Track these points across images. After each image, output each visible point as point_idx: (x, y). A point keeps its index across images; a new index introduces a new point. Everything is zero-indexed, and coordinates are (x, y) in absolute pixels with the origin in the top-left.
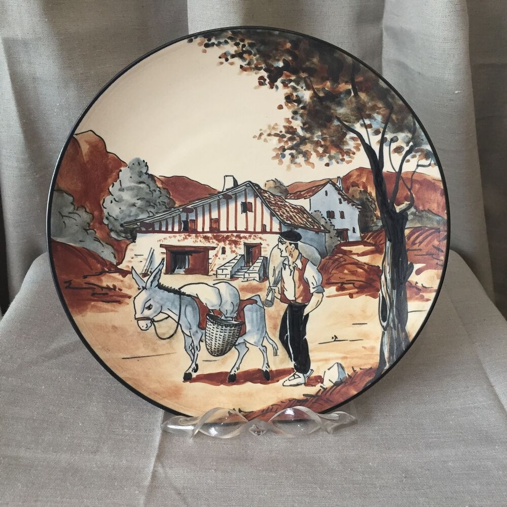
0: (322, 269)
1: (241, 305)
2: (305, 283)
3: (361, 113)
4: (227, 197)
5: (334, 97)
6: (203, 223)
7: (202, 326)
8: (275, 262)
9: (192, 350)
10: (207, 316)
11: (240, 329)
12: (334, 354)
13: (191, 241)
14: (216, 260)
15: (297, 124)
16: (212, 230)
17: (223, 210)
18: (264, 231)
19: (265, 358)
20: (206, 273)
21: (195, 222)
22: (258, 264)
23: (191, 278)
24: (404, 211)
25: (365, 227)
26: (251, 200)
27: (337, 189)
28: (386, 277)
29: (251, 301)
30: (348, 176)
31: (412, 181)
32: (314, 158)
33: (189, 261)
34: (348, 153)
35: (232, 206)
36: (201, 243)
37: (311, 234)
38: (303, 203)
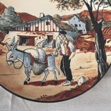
0: (74, 44)
1: (46, 57)
4: (41, 20)
7: (32, 64)
9: (28, 73)
10: (34, 60)
11: (46, 65)
12: (81, 73)
13: (28, 34)
14: (37, 41)
16: (36, 31)
18: (54, 31)
20: (34, 45)
22: (52, 42)
23: (28, 47)
24: (101, 23)
25: (88, 29)
26: (49, 21)
28: (97, 45)
30: (81, 13)
31: (102, 13)
32: (69, 8)
33: (27, 41)
34: (80, 6)
36: (32, 35)
37: (70, 32)
38: (67, 22)
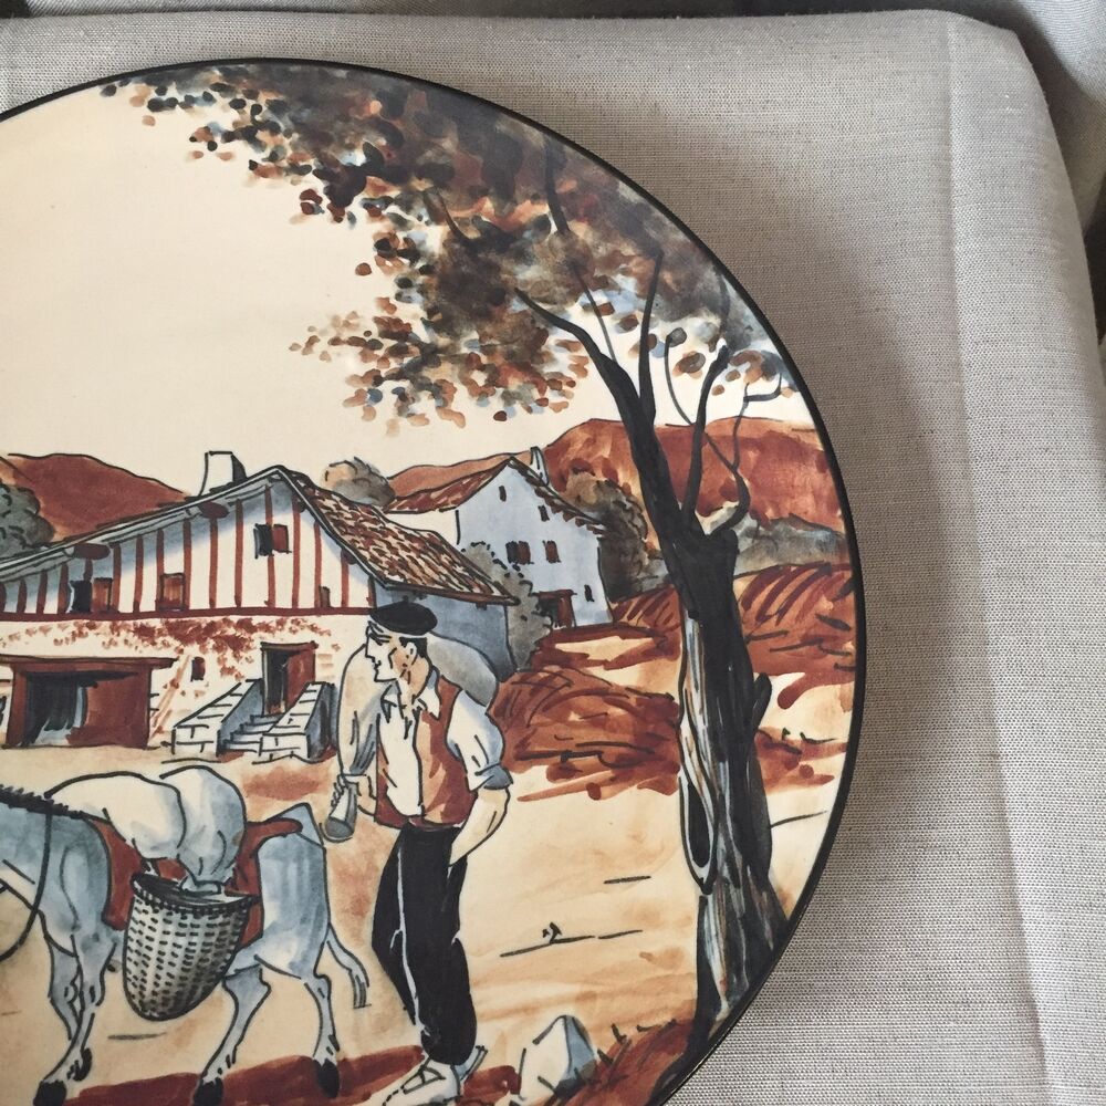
0: (502, 715)
1: (248, 841)
2: (450, 758)
3: (580, 275)
4: (213, 510)
5: (506, 240)
6: (136, 588)
7: (114, 916)
8: (359, 698)
9: (74, 1003)
10: (135, 880)
11: (245, 921)
12: (552, 987)
13: (95, 644)
14: (173, 698)
15: (412, 313)
16: (163, 607)
17: (201, 550)
18: (323, 606)
19: (326, 1019)
20: (139, 739)
21: (111, 585)
22: (305, 707)
23: (90, 758)
24: (724, 533)
25: (619, 583)
26: (283, 518)
27: (533, 481)
28: (695, 725)
29: (283, 825)
30: (560, 446)
31: (738, 444)
32: (462, 399)
33: (86, 705)
34: (556, 382)
35: (227, 537)
36: (126, 647)
37: (463, 611)
38: (437, 522)
